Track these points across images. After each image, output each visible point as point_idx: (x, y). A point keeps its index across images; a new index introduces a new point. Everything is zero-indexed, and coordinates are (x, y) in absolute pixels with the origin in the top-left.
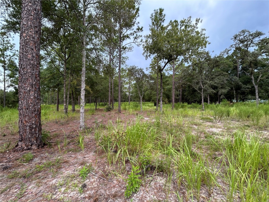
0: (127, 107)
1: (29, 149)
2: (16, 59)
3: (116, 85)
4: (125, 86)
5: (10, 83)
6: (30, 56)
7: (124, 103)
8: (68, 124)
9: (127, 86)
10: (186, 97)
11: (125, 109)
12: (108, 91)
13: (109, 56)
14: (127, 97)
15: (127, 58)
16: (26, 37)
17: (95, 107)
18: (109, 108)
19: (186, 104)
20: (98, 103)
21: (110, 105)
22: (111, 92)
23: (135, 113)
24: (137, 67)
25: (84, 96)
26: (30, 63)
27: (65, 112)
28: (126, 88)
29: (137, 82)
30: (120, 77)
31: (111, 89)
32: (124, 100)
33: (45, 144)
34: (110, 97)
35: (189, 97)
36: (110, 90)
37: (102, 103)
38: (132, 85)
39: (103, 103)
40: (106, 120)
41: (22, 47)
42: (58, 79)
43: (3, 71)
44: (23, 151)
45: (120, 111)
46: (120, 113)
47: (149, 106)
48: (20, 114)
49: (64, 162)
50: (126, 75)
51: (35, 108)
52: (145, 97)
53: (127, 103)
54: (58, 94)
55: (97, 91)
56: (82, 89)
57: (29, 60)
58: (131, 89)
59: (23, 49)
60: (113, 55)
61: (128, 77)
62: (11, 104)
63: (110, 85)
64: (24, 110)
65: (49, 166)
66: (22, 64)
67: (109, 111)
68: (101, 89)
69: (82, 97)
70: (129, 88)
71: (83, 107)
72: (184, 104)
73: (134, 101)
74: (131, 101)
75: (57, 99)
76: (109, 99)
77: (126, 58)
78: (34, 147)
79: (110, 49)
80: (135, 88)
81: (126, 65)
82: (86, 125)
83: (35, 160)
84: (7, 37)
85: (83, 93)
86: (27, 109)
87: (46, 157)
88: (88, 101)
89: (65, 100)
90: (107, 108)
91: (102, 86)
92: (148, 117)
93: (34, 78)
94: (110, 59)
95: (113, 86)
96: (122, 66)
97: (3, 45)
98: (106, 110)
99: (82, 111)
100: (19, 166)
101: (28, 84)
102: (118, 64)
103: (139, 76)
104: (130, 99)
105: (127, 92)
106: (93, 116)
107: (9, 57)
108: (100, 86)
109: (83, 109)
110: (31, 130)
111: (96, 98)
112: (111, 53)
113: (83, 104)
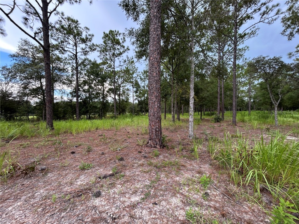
0: (246, 118)
1: (155, 147)
2: (139, 78)
3: (228, 89)
4: (241, 89)
5: (135, 97)
6: (155, 74)
7: (240, 112)
8: (177, 132)
9: (245, 88)
11: (243, 121)
12: (217, 98)
13: (217, 54)
14: (244, 103)
15: (246, 48)
16: (152, 59)
18: (218, 119)
20: (202, 113)
21: (219, 115)
22: (221, 99)
23: (264, 127)
24: (267, 57)
25: (193, 105)
26: (155, 79)
27: (172, 120)
28: (243, 91)
29: (266, 80)
30: (235, 77)
31: (221, 95)
32: (239, 108)
33: (164, 146)
34: (220, 105)
36: (219, 96)
37: (208, 112)
38: (255, 86)
39: (210, 112)
40: (217, 132)
41: (150, 68)
42: (166, 89)
43: (132, 89)
44: (152, 148)
45: (235, 123)
46: (236, 125)
47: (293, 117)
48: (150, 120)
49: (182, 166)
50: (244, 73)
51: (158, 115)
52: (283, 103)
53: (245, 113)
54: (166, 104)
55: (202, 98)
56: (191, 97)
57: (154, 77)
58: (252, 92)
59: (151, 69)
60: (223, 51)
61: (247, 75)
62: (137, 112)
63: (219, 90)
64: (152, 116)
65: (172, 165)
66: (150, 82)
67: (218, 121)
68: (207, 95)
69: (191, 106)
70: (249, 91)
71: (191, 116)
73: (259, 109)
74: (253, 109)
75: (165, 108)
76: (219, 107)
77: (244, 49)
78: (158, 146)
79: (219, 45)
80: (262, 90)
81: (245, 59)
82: (195, 135)
83: (160, 157)
84: (134, 64)
85: (192, 102)
86: (154, 115)
87: (167, 157)
88: (195, 110)
89: (172, 109)
90: (215, 118)
91: (208, 92)
92: (295, 136)
93: (157, 91)
94: (219, 57)
95: (223, 91)
96: (237, 62)
97: (132, 70)
98: (214, 121)
99: (191, 119)
100: (152, 158)
101: (154, 96)
102: (232, 60)
103: (271, 69)
104: (251, 107)
105: (244, 97)
106: (199, 126)
107: (135, 78)
108: (206, 92)
109: (192, 118)
110: (156, 132)
111: (201, 106)
112: (220, 50)
113: (192, 112)
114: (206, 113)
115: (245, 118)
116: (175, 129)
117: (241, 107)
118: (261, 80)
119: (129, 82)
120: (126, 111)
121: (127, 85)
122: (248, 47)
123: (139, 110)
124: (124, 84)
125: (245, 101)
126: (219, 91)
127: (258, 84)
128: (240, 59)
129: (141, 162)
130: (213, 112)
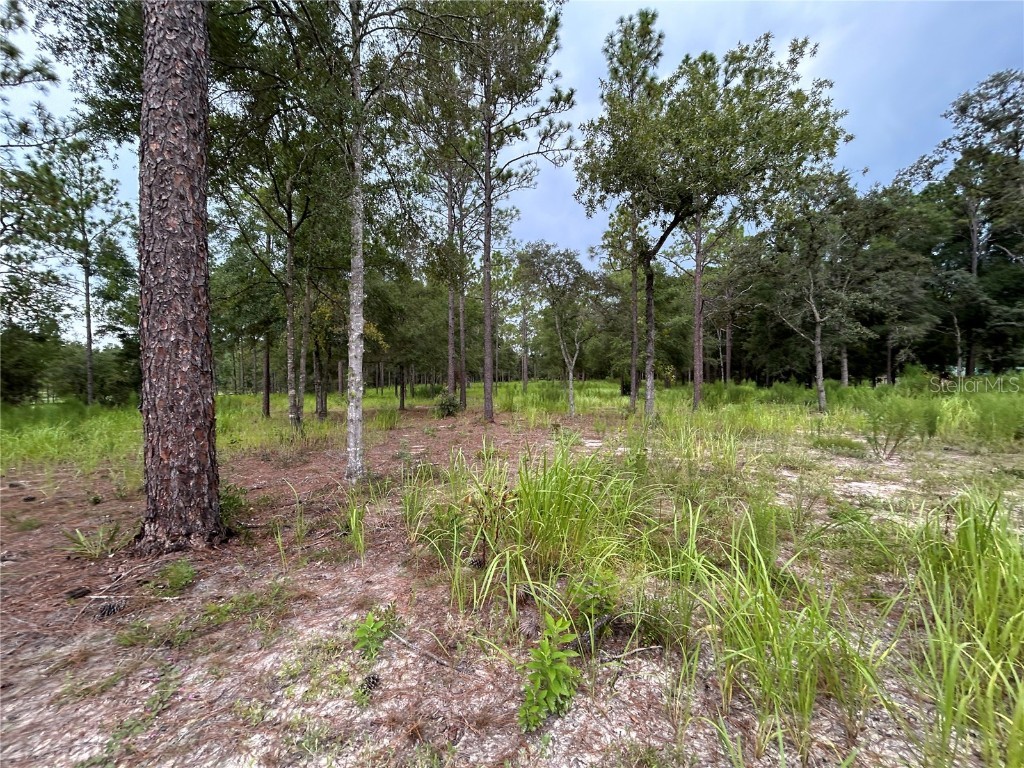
0: (517, 400)
1: (179, 548)
2: (124, 234)
3: (474, 317)
4: (508, 321)
6: (174, 221)
7: (506, 384)
8: (306, 463)
9: (516, 321)
10: (749, 357)
11: (510, 409)
12: (447, 341)
13: (445, 210)
14: (514, 361)
15: (514, 212)
16: (161, 154)
17: (397, 402)
18: (450, 405)
19: (749, 386)
20: (408, 388)
21: (451, 395)
22: (457, 345)
23: (549, 421)
24: (555, 246)
25: (360, 362)
26: (176, 246)
27: (291, 419)
28: (511, 328)
29: (553, 304)
30: (489, 286)
31: (457, 333)
32: (503, 373)
33: (231, 534)
34: (455, 364)
35: (763, 359)
36: (451, 338)
37: (424, 385)
38: (536, 315)
39: (429, 385)
40: (441, 448)
41: (146, 191)
42: (266, 299)
43: (83, 278)
44: (161, 554)
45: (489, 416)
46: (492, 422)
47: (599, 395)
48: (148, 425)
49: (300, 598)
50: (511, 278)
51: (195, 406)
52: (584, 363)
53: (515, 387)
54: (268, 357)
55: (405, 341)
56: (354, 336)
57: (172, 234)
58: (531, 331)
59: (151, 196)
60: (462, 203)
61: (518, 286)
62: (113, 391)
63: (450, 318)
64: (160, 413)
65: (250, 607)
66: (148, 252)
67: (450, 414)
68: (418, 333)
69: (353, 366)
70: (524, 328)
71: (356, 401)
72: (741, 387)
73: (543, 377)
74: (533, 376)
75: (264, 374)
76: (451, 372)
77: (511, 215)
78: (195, 541)
79: (450, 183)
80: (547, 327)
81: (511, 242)
82: (368, 468)
83: (200, 586)
84: (94, 159)
85: (356, 351)
86: (171, 408)
87: (237, 578)
88: (373, 380)
89: (291, 376)
90: (442, 404)
91: (422, 323)
92: (599, 439)
93: (189, 300)
94: (450, 220)
95: (462, 323)
96: (495, 246)
97: (81, 188)
98: (440, 412)
99: (353, 414)
100: (150, 604)
101: (173, 321)
102: (482, 237)
103: (562, 279)
104: (529, 369)
105: (514, 343)
106: (391, 433)
107: (100, 228)
108: (415, 321)
109: (357, 407)
110: (185, 482)
111: (402, 368)
112: (453, 198)
113: (357, 390)
114: (418, 388)
115: (515, 399)
116: (301, 454)
117: (508, 370)
118: (545, 304)
119: (58, 243)
120: (39, 386)
121: (40, 253)
122: (517, 211)
123: (127, 379)
124: (23, 248)
125: (515, 354)
126: (450, 321)
127: (540, 312)
128: (501, 239)
129: (78, 642)
130: (440, 386)
